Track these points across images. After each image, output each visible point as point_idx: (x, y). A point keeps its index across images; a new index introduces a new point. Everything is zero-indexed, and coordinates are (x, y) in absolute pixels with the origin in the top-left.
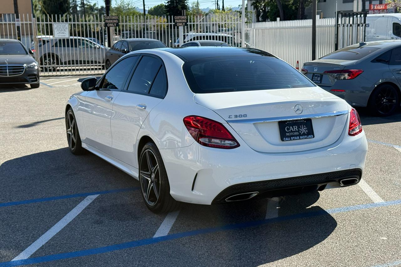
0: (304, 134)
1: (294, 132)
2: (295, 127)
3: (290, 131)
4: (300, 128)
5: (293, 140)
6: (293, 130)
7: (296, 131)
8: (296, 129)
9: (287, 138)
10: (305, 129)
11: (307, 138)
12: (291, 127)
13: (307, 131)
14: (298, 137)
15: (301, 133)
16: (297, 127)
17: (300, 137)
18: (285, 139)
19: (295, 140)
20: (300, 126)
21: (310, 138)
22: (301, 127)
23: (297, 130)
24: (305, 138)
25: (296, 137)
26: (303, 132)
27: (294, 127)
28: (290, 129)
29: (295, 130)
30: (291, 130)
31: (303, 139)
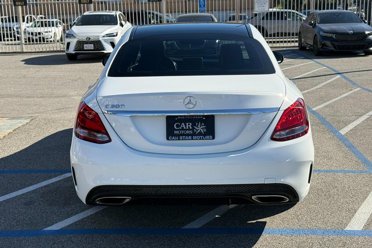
0: (200, 134)
1: (186, 130)
2: (189, 124)
3: (181, 128)
4: (195, 125)
5: (183, 139)
6: (185, 128)
7: (189, 129)
8: (189, 127)
9: (174, 137)
10: (202, 127)
11: (203, 139)
12: (183, 124)
13: (205, 130)
14: (190, 137)
15: (196, 132)
16: (191, 124)
17: (194, 137)
18: (170, 138)
19: (185, 140)
20: (197, 123)
21: (208, 139)
22: (198, 125)
23: (191, 128)
24: (200, 139)
25: (187, 137)
26: (199, 131)
27: (187, 124)
28: (181, 126)
29: (187, 128)
30: (183, 128)
31: (197, 139)
